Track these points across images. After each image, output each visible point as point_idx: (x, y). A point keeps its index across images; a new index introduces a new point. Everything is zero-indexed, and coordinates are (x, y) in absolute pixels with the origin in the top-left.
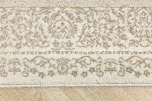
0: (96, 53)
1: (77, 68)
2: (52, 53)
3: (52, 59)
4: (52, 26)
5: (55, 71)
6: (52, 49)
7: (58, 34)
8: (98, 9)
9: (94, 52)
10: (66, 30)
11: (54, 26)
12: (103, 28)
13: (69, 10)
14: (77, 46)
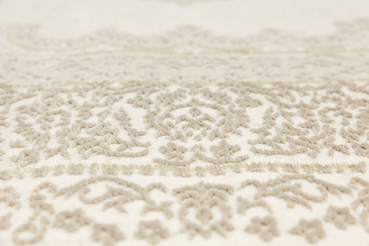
0: (334, 170)
1: (269, 210)
2: (157, 172)
3: (159, 187)
4: (160, 114)
5: (173, 225)
6: (157, 161)
7: (179, 129)
8: (302, 85)
9: (327, 166)
10: (207, 122)
11: (168, 116)
12: (337, 116)
13: (214, 89)
14: (257, 152)
